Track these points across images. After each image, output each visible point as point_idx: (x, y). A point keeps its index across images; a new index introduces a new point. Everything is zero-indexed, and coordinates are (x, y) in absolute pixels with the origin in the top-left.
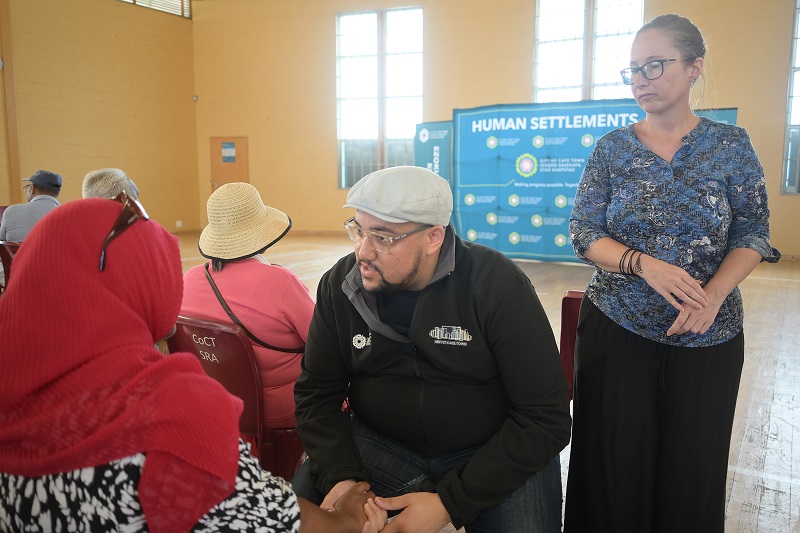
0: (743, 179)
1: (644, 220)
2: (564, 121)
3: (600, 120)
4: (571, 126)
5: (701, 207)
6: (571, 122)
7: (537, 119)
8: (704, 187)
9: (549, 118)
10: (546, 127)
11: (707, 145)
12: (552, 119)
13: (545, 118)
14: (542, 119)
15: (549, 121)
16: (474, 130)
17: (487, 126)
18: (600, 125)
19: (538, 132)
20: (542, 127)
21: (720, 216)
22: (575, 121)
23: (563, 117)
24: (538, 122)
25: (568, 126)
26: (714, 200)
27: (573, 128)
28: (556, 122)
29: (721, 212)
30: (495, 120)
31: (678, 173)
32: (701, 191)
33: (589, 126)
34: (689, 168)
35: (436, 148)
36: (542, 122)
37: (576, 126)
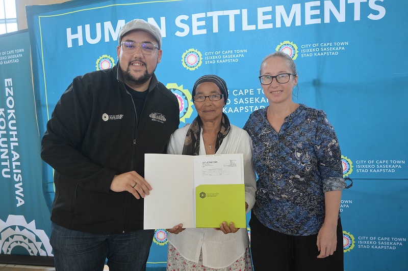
0: (320, 142)
1: (264, 165)
2: (238, 19)
3: (309, 13)
4: (253, 27)
5: (291, 159)
6: (253, 20)
7: (186, 17)
8: (295, 147)
9: (209, 14)
10: (204, 32)
11: (299, 121)
12: (215, 15)
13: (203, 15)
14: (195, 17)
15: (209, 20)
16: (70, 45)
17: (93, 36)
18: (309, 21)
19: (191, 41)
20: (196, 32)
21: (303, 163)
22: (261, 18)
23: (237, 12)
24: (189, 22)
25: (246, 27)
26: (299, 155)
27: (257, 30)
28: (224, 20)
29: (304, 161)
30: (108, 25)
31: (281, 138)
32: (292, 149)
33: (288, 23)
34: (288, 135)
35: (8, 81)
36: (195, 24)
37: (261, 26)
